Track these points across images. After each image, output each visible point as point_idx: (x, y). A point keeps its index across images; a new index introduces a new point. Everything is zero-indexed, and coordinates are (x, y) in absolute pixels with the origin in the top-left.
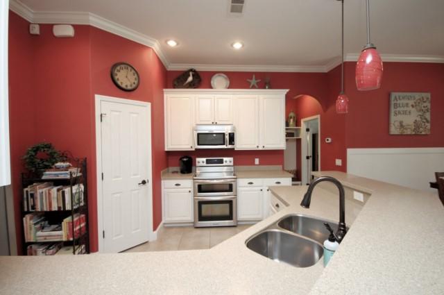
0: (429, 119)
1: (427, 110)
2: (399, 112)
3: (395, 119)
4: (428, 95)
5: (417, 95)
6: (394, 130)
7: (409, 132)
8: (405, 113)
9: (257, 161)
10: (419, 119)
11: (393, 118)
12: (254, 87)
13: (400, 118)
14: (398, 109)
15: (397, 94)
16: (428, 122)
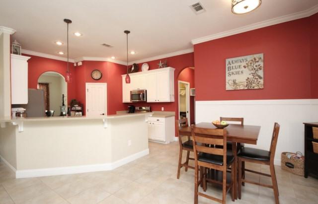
0: (262, 75)
1: (260, 69)
2: (233, 73)
3: (229, 79)
4: (261, 55)
5: (249, 58)
6: (229, 87)
7: (242, 88)
8: (238, 73)
9: (163, 109)
10: (251, 77)
11: (227, 78)
12: (161, 67)
13: (233, 77)
14: (232, 71)
15: (230, 60)
16: (260, 78)
